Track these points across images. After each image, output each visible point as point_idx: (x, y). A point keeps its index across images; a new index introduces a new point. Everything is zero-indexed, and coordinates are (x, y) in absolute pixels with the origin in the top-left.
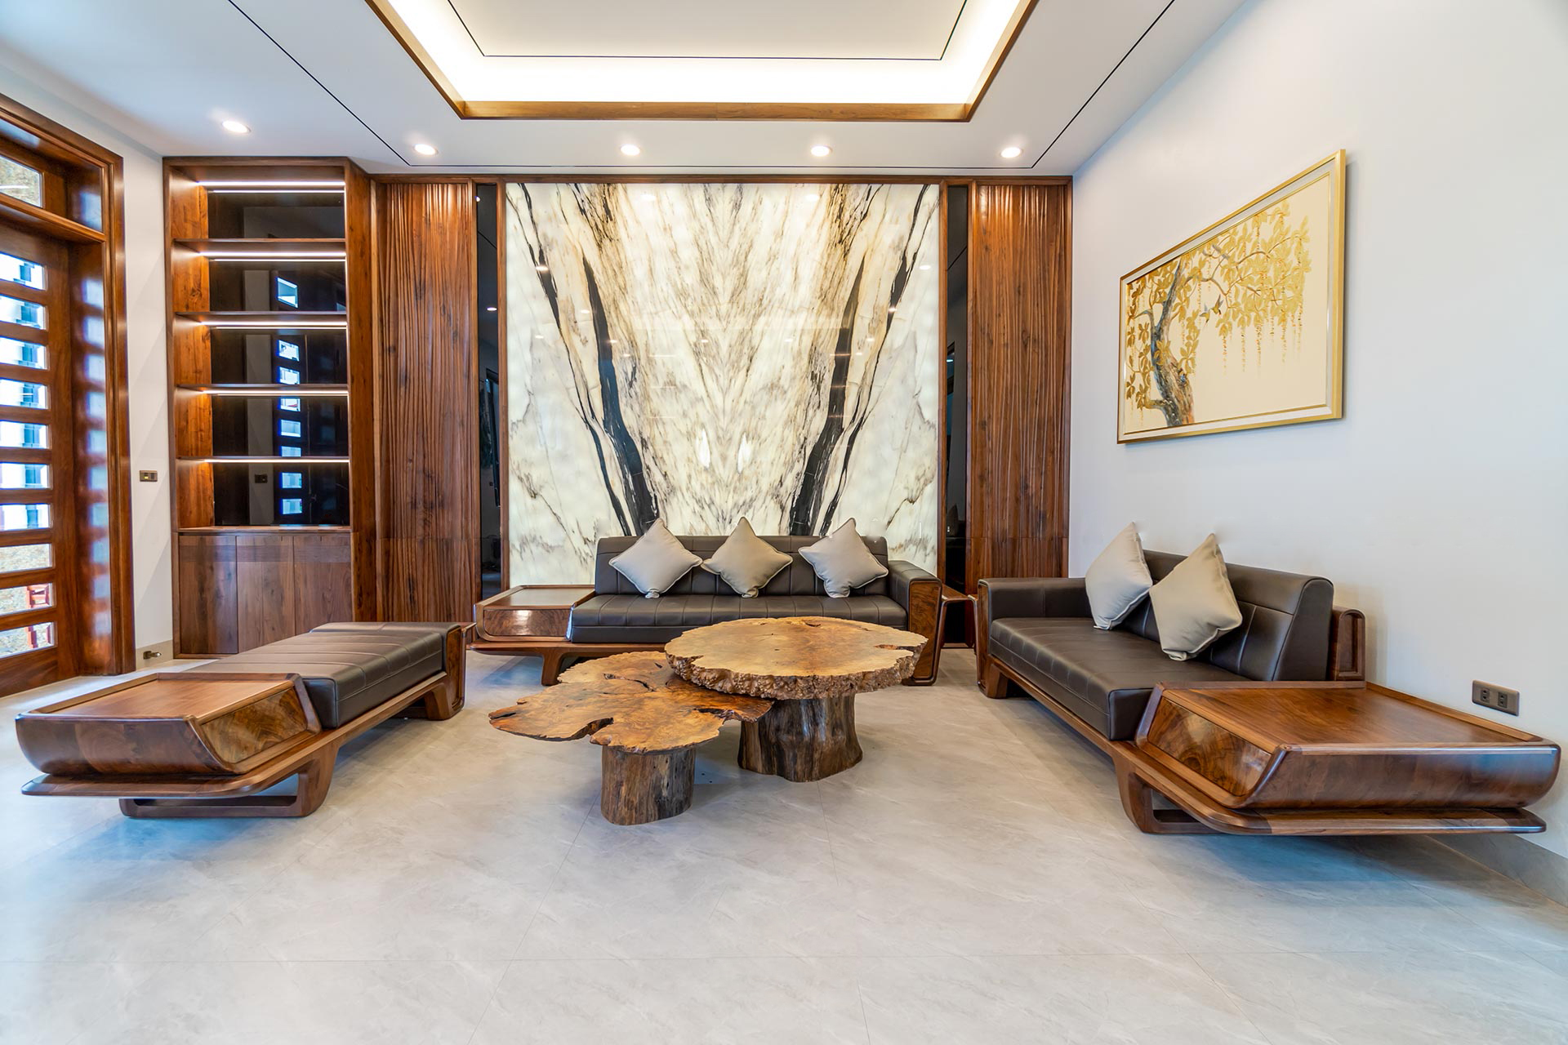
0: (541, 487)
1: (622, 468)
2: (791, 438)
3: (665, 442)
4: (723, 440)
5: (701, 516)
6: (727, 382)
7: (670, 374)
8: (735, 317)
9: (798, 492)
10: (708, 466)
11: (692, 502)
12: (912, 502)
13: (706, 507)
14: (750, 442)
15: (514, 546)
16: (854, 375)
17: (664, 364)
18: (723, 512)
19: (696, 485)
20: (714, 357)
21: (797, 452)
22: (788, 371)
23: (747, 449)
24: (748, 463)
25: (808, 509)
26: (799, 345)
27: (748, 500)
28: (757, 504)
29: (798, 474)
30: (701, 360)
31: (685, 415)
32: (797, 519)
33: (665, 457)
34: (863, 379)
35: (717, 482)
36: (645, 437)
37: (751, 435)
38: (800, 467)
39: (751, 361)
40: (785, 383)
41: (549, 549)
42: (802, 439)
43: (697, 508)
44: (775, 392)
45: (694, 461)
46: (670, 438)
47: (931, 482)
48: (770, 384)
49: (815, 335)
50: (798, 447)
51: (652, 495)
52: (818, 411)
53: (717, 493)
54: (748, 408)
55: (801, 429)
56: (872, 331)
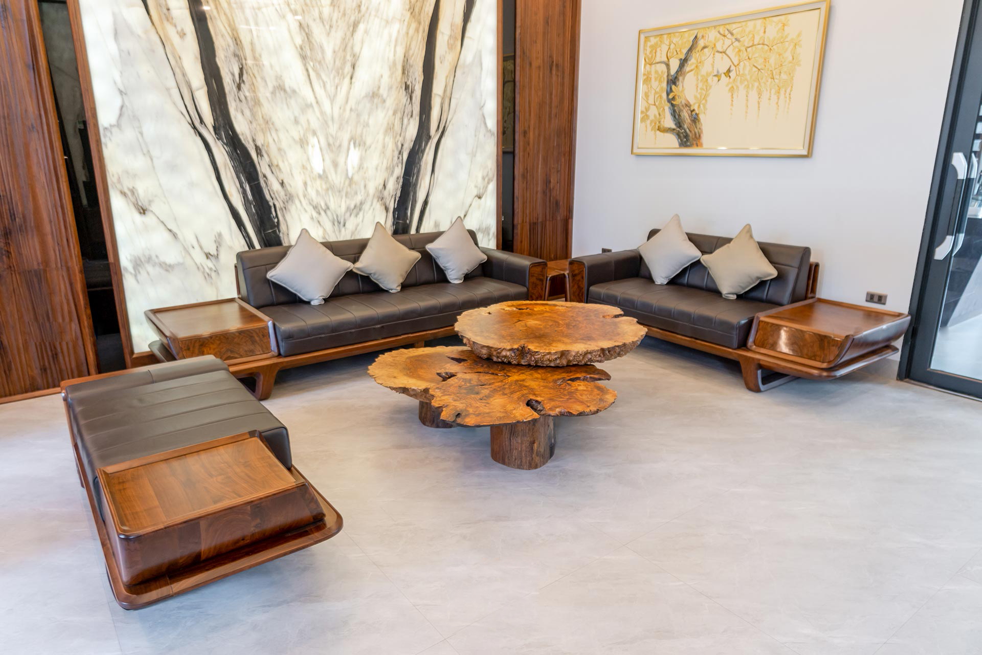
0: (150, 202)
1: (238, 178)
2: (391, 145)
3: (280, 150)
4: (333, 147)
5: (319, 222)
6: (333, 89)
7: (279, 78)
8: (337, 22)
9: (399, 195)
10: (321, 173)
11: (310, 209)
12: (480, 198)
13: (322, 213)
14: (357, 149)
15: (126, 269)
16: (438, 88)
17: (271, 66)
18: (337, 216)
19: (312, 193)
20: (320, 63)
21: (396, 158)
22: (386, 80)
23: (354, 155)
24: (356, 169)
25: (406, 209)
26: (394, 56)
27: (358, 204)
28: (366, 207)
29: (398, 178)
30: (307, 65)
31: (296, 121)
32: (398, 218)
33: (281, 165)
34: (445, 91)
35: (331, 188)
36: (259, 144)
37: (357, 142)
38: (399, 171)
39: (354, 68)
40: (383, 92)
41: (168, 268)
42: (400, 146)
43: (315, 214)
44: (376, 100)
45: (309, 168)
46: (284, 145)
48: (371, 93)
49: (406, 47)
50: (396, 153)
51: (271, 204)
52: (411, 120)
53: (331, 198)
54: (354, 115)
55: (398, 137)
56: (451, 47)
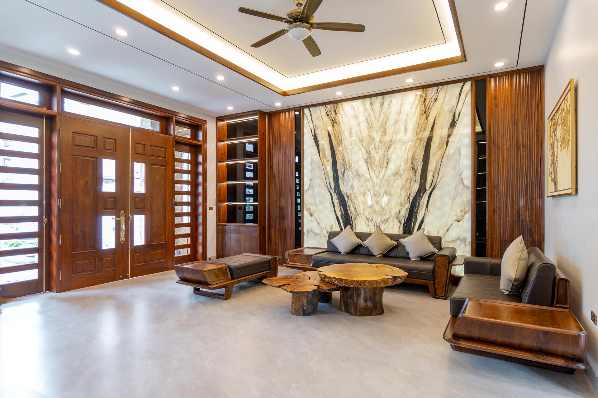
0: (314, 213)
1: (340, 206)
2: (404, 194)
3: (355, 196)
4: (376, 195)
5: (368, 225)
6: (378, 173)
7: (357, 171)
8: (381, 147)
9: (407, 216)
10: (371, 206)
11: (365, 219)
12: (459, 221)
13: (370, 221)
14: (387, 196)
15: (305, 233)
16: (431, 167)
17: (355, 167)
18: (376, 223)
19: (366, 213)
20: (373, 164)
21: (406, 200)
22: (403, 166)
23: (385, 199)
24: (386, 204)
25: (411, 223)
26: (407, 156)
27: (386, 219)
28: (390, 220)
29: (407, 209)
30: (368, 165)
31: (362, 186)
32: (406, 227)
33: (355, 202)
34: (435, 169)
35: (374, 212)
36: (348, 194)
37: (387, 193)
38: (408, 206)
39: (387, 164)
40: (401, 172)
41: (316, 234)
42: (409, 195)
43: (367, 222)
44: (397, 176)
45: (366, 203)
46: (357, 195)
47: (468, 213)
48: (395, 173)
49: (414, 152)
50: (406, 198)
51: (350, 216)
52: (415, 183)
53: (374, 215)
54: (386, 182)
55: (408, 191)
56: (439, 148)
